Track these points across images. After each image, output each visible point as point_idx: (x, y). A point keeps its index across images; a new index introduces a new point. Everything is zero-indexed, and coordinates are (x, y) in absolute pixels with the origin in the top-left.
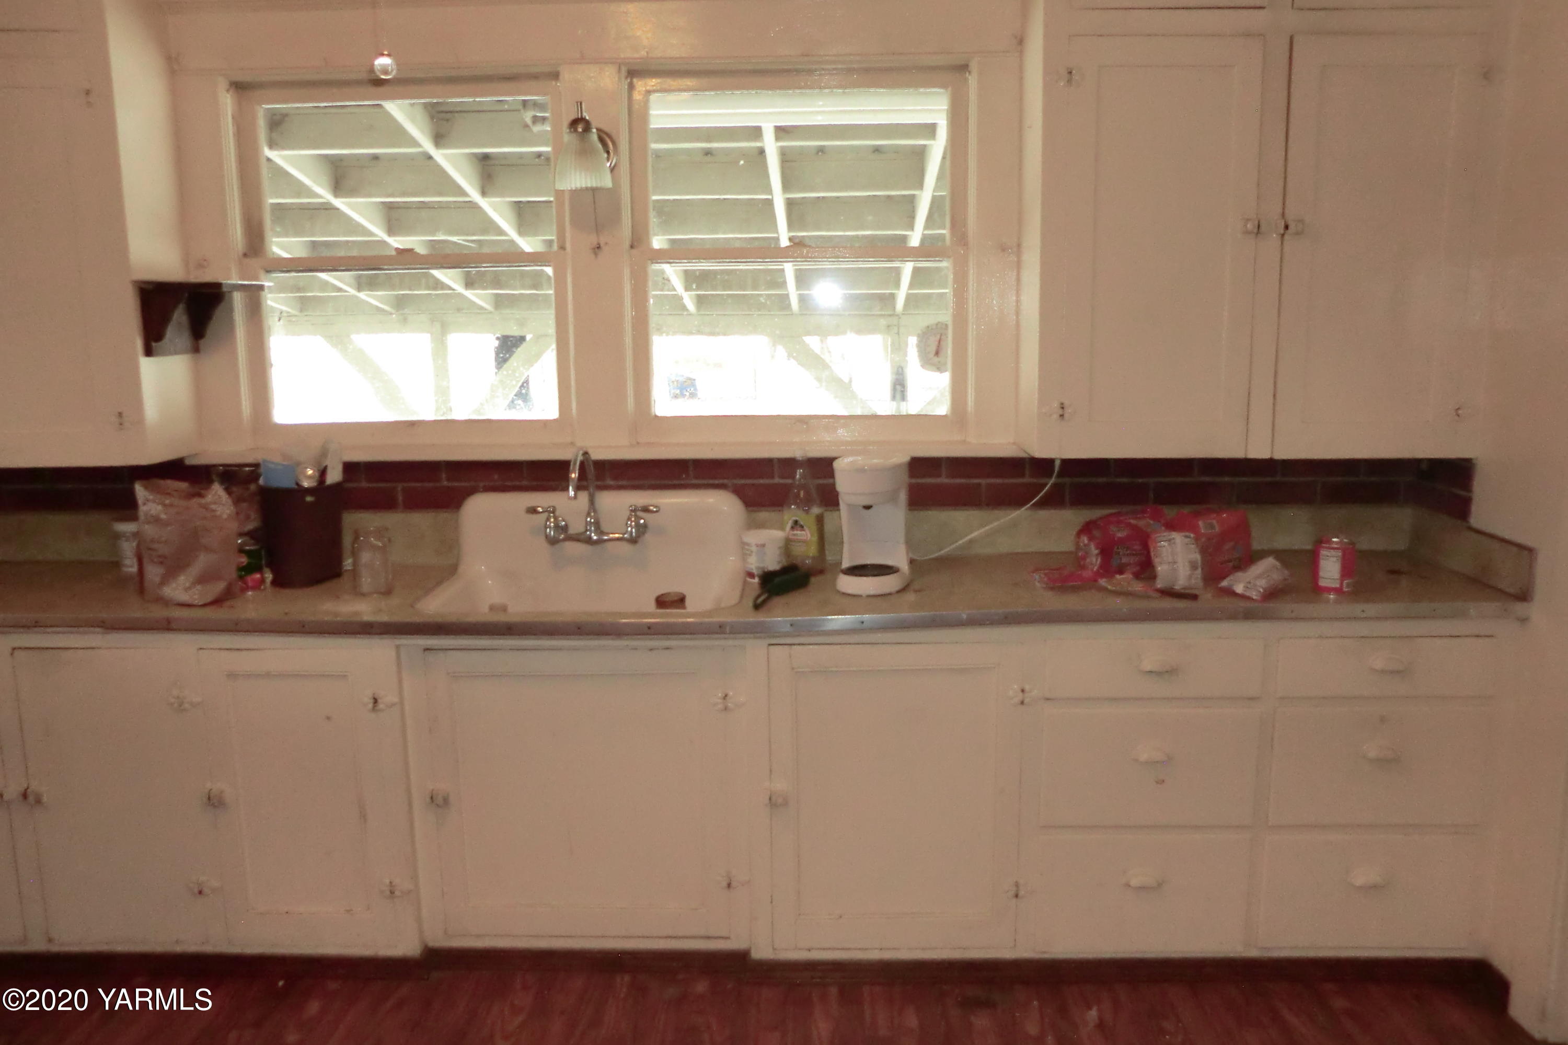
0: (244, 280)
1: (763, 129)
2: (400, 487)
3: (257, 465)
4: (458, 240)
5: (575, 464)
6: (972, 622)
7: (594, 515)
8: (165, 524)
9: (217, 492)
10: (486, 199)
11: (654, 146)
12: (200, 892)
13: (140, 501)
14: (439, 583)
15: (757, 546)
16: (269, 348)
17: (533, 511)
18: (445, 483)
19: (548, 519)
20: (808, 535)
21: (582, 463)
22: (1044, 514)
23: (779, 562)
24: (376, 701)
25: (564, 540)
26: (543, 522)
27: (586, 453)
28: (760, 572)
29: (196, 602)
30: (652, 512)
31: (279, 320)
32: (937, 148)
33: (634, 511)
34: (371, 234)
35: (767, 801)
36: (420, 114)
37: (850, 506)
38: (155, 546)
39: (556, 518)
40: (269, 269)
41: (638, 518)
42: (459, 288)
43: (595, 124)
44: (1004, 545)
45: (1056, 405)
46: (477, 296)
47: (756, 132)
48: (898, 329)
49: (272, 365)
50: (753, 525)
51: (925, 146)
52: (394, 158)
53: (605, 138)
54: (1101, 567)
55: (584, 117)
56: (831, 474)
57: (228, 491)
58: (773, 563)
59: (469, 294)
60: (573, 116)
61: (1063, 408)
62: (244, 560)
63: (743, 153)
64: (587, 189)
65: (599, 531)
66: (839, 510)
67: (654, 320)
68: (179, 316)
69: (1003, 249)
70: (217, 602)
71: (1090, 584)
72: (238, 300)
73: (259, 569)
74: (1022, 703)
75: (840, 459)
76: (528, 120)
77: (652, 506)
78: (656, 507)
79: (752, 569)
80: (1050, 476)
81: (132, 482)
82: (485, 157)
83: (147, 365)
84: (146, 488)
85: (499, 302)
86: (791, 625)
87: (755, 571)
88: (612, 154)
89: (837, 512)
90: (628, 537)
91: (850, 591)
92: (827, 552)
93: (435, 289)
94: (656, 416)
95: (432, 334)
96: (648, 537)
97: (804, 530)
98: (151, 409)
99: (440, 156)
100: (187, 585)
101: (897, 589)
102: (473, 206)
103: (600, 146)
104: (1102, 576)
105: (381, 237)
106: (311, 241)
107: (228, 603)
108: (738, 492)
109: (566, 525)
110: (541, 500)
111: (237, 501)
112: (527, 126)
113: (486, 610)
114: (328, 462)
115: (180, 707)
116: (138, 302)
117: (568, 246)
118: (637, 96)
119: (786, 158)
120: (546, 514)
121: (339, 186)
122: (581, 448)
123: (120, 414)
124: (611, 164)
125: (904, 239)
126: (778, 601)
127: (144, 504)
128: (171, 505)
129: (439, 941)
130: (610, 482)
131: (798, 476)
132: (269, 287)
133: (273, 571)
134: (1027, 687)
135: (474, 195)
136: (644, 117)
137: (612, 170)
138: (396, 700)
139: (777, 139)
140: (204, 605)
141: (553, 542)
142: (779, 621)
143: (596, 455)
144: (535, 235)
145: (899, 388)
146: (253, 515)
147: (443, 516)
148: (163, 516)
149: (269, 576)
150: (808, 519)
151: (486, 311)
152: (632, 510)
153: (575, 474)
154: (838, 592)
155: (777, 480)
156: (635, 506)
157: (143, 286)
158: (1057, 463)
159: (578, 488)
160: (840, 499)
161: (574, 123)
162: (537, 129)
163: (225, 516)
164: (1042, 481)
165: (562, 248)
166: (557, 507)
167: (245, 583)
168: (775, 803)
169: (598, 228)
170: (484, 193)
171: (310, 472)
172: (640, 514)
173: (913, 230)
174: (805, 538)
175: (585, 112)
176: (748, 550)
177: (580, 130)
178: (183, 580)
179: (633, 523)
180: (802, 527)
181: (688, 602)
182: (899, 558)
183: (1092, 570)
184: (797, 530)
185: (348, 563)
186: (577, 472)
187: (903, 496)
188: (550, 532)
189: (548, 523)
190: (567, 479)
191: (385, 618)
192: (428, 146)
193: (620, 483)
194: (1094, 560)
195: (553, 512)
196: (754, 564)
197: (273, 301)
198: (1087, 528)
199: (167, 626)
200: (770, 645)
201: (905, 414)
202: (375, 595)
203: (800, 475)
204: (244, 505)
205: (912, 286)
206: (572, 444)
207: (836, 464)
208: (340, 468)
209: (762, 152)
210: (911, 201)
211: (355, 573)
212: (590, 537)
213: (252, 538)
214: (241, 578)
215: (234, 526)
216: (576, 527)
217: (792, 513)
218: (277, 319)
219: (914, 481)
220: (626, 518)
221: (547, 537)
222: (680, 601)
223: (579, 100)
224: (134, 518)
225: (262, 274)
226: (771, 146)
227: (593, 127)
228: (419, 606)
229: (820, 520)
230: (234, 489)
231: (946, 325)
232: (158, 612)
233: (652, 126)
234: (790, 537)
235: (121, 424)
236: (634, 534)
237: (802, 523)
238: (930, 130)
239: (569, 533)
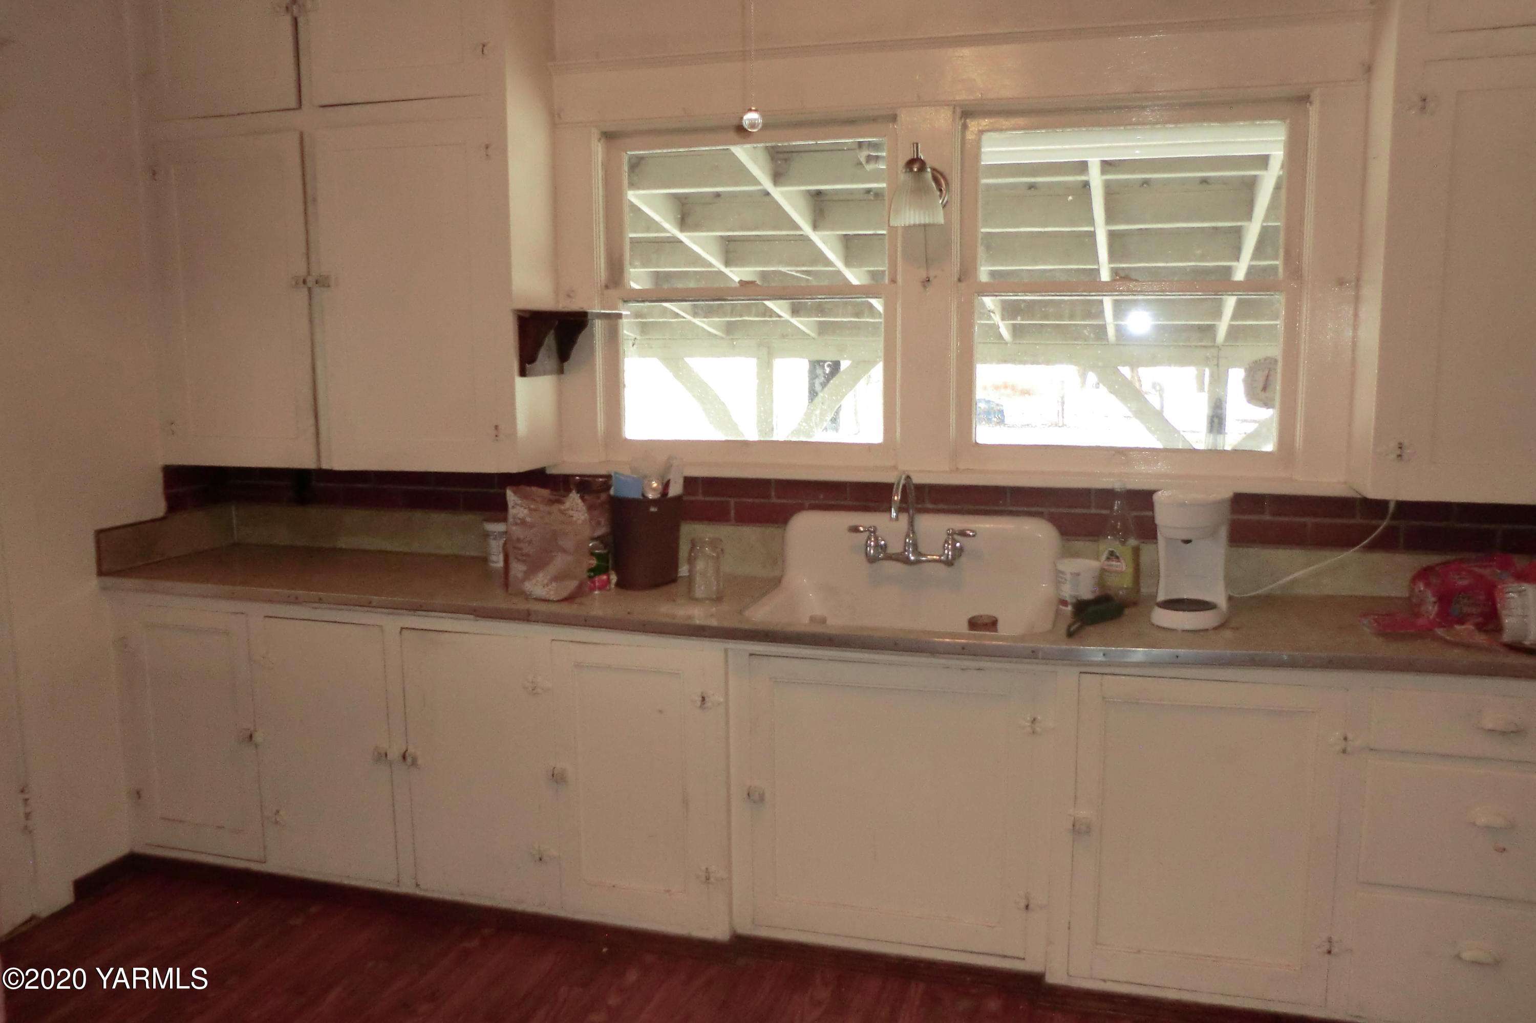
0: (604, 309)
1: (1089, 164)
2: (732, 502)
3: (608, 477)
4: (788, 271)
5: (898, 488)
6: (1293, 664)
7: (913, 536)
8: (531, 526)
9: (574, 500)
10: (817, 233)
11: (985, 181)
12: (541, 859)
13: (510, 504)
14: (765, 594)
15: (1071, 574)
16: (624, 371)
17: (855, 529)
18: (774, 500)
19: (869, 538)
20: (1124, 566)
21: (904, 486)
22: (1377, 557)
23: (1094, 592)
24: (703, 699)
25: (882, 559)
26: (864, 542)
27: (908, 477)
28: (1074, 600)
29: (551, 598)
30: (969, 536)
31: (633, 345)
32: (1268, 180)
33: (954, 533)
34: (711, 265)
35: (1071, 827)
36: (762, 157)
37: (1169, 540)
38: (521, 545)
39: (876, 539)
40: (626, 299)
41: (955, 541)
42: (786, 316)
43: (929, 164)
44: (1330, 587)
45: (1393, 444)
46: (802, 323)
47: (1083, 167)
48: (1218, 360)
49: (624, 386)
50: (1068, 553)
51: (1255, 176)
52: (734, 195)
53: (939, 177)
54: (1438, 615)
55: (919, 157)
56: (1150, 506)
57: (582, 498)
58: (1087, 592)
59: (795, 321)
60: (909, 157)
61: (1400, 448)
62: (594, 562)
63: (1068, 188)
64: (920, 225)
65: (916, 551)
66: (1156, 543)
67: (980, 349)
68: (550, 341)
69: (1341, 283)
70: (569, 599)
71: (1424, 633)
72: (598, 327)
73: (605, 571)
74: (1344, 751)
75: (1160, 492)
76: (863, 160)
77: (968, 530)
78: (971, 531)
79: (1066, 597)
80: (1383, 518)
81: (504, 488)
82: (819, 193)
83: (521, 384)
84: (515, 493)
85: (823, 329)
86: (1104, 655)
87: (1068, 599)
88: (944, 192)
89: (1154, 546)
90: (945, 559)
91: (1165, 625)
92: (1142, 584)
93: (764, 315)
94: (976, 443)
95: (758, 358)
96: (963, 560)
97: (1119, 561)
98: (522, 425)
99: (777, 193)
100: (546, 581)
101: (1216, 624)
102: (806, 239)
103: (934, 185)
104: (1440, 625)
105: (718, 269)
106: (656, 272)
107: (578, 600)
108: (1055, 520)
109: (885, 545)
110: (864, 520)
111: (591, 508)
112: (860, 164)
113: (807, 621)
114: (671, 476)
115: (534, 690)
116: (517, 327)
117: (900, 280)
118: (970, 136)
119: (1110, 191)
120: (867, 534)
121: (684, 222)
122: (904, 472)
123: (496, 427)
124: (943, 201)
125: (1228, 271)
126: (1092, 631)
127: (513, 507)
128: (535, 510)
129: (747, 929)
130: (930, 506)
131: (1116, 507)
132: (627, 315)
133: (618, 574)
134: (1350, 736)
135: (806, 229)
136: (977, 156)
137: (944, 206)
138: (722, 700)
139: (1103, 172)
140: (559, 601)
141: (872, 560)
142: (1092, 650)
143: (917, 479)
144: (861, 266)
145: (1217, 422)
146: (603, 521)
147: (769, 531)
148: (528, 519)
149: (614, 578)
150: (1125, 551)
151: (809, 337)
152: (949, 534)
153: (898, 497)
154: (1153, 625)
155: (1093, 511)
156: (952, 529)
157: (521, 314)
158: (1392, 506)
159: (900, 510)
160: (1158, 531)
161: (910, 163)
162: (870, 167)
163: (580, 522)
164: (1374, 522)
165: (893, 281)
166: (878, 528)
167: (594, 582)
168: (1079, 830)
169: (928, 263)
170: (815, 227)
171: (655, 485)
172: (956, 537)
173: (1238, 261)
174: (1120, 569)
175: (921, 153)
176: (1062, 578)
177: (915, 170)
178: (541, 577)
179: (950, 546)
180: (1117, 558)
181: (1000, 626)
182: (1218, 595)
183: (1428, 617)
184: (1113, 561)
185: (683, 570)
186: (900, 494)
187: (1223, 533)
188: (870, 550)
189: (869, 542)
190: (889, 500)
191: (714, 622)
192: (767, 184)
193: (941, 506)
194: (1431, 608)
195: (874, 532)
196: (1067, 592)
197: (627, 328)
198: (1424, 574)
199: (527, 617)
200: (1081, 673)
201: (1221, 448)
202: (707, 602)
203: (1117, 507)
204: (596, 513)
205: (1234, 317)
206: (895, 468)
207: (1156, 497)
208: (681, 481)
209: (1086, 185)
210: (1237, 234)
211: (690, 579)
212: (908, 558)
213: (602, 542)
214: (590, 577)
215: (587, 532)
216: (895, 547)
217: (1109, 544)
218: (631, 345)
219: (1236, 517)
220: (904, 535)
221: (867, 554)
222: (991, 624)
223: (915, 141)
224: (505, 520)
225: (621, 304)
226: (1096, 179)
227: (928, 166)
228: (747, 613)
229: (1136, 551)
230: (586, 497)
231: (1276, 361)
232: (521, 605)
233: (982, 163)
234: (1106, 567)
235: (496, 436)
236: (950, 557)
237: (1118, 554)
238: (1263, 161)
239: (887, 552)
